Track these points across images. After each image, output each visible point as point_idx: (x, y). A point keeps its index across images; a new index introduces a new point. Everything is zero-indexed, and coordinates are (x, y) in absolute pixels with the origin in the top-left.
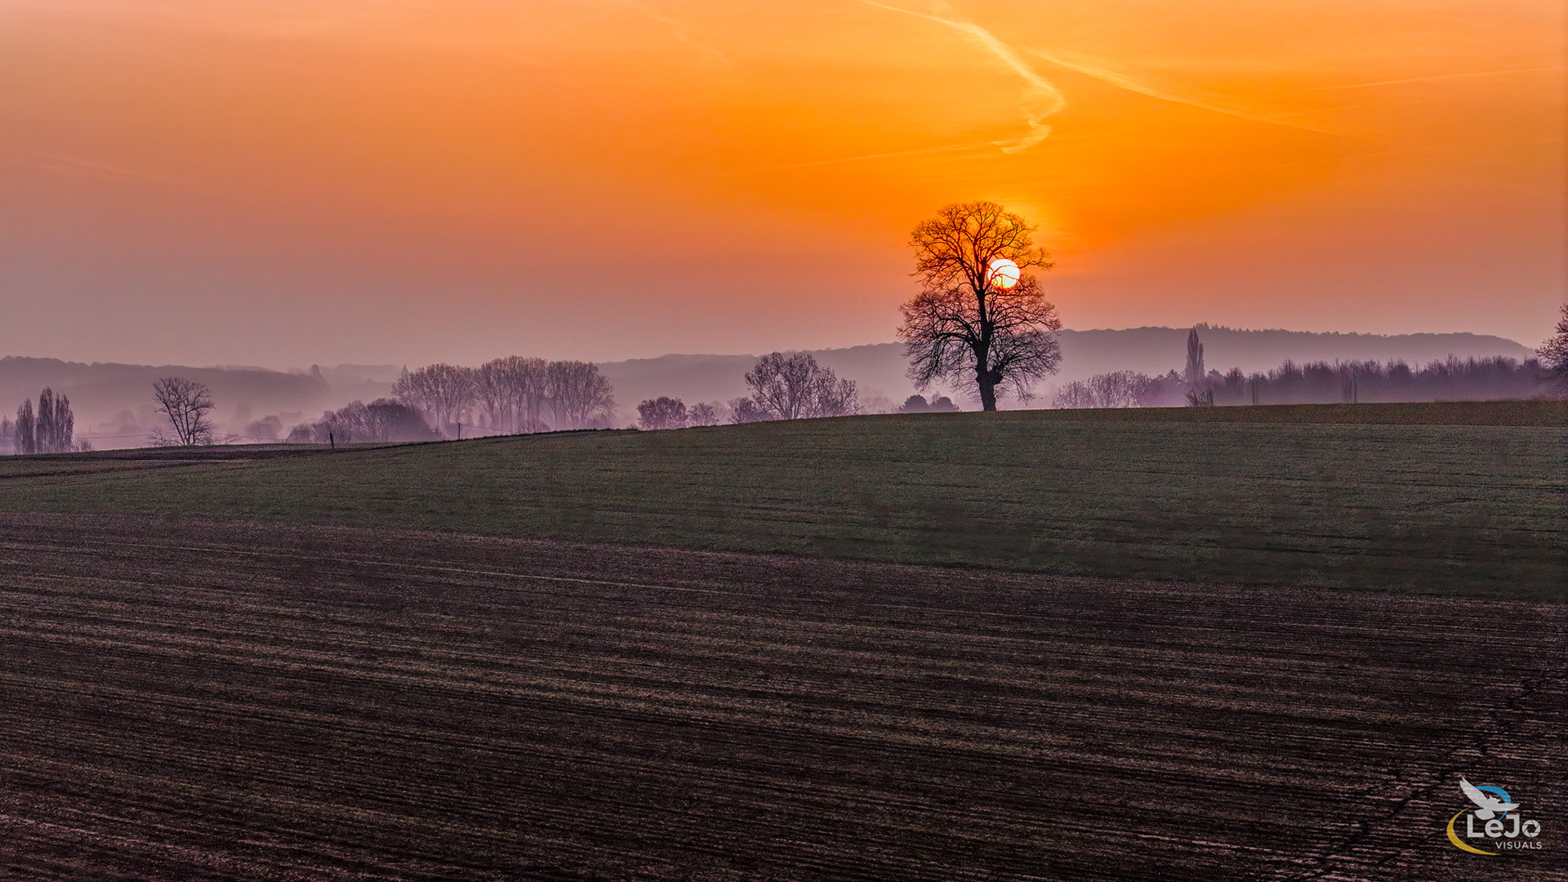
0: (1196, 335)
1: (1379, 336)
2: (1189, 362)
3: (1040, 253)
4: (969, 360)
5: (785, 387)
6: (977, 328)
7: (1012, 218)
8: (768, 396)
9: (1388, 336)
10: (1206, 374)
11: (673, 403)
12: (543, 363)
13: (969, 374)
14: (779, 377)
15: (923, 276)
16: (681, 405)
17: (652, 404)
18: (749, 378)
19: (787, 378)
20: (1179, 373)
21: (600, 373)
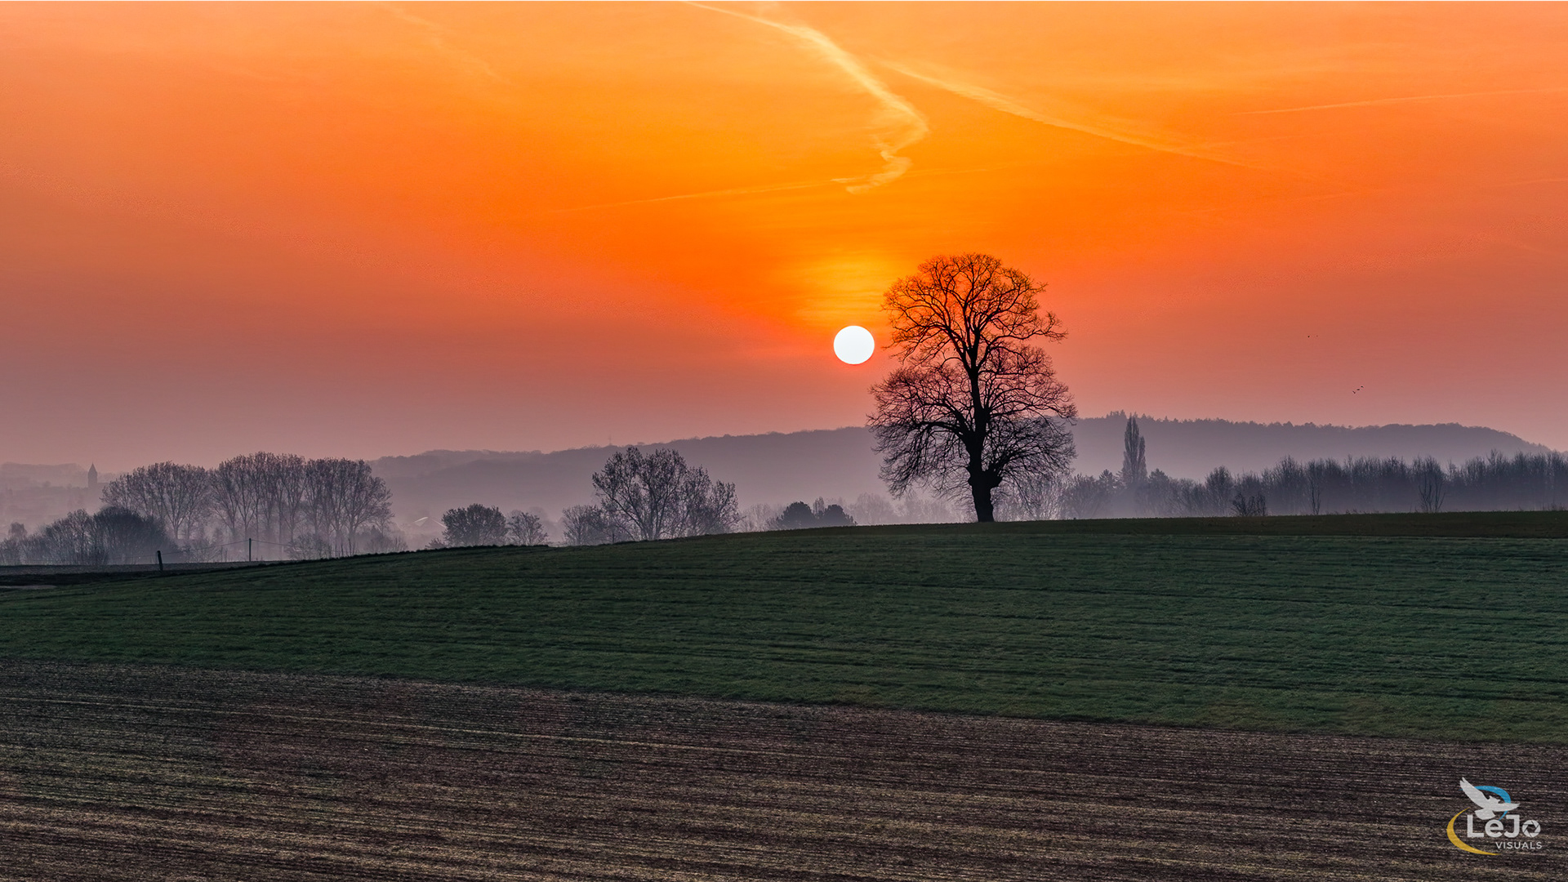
0: (1135, 426)
1: (1343, 428)
2: (1126, 462)
3: (1048, 319)
4: (960, 458)
5: (644, 493)
6: (969, 415)
7: (1013, 274)
8: (622, 503)
9: (1355, 427)
10: (1149, 475)
11: (488, 512)
12: (299, 461)
13: (959, 474)
14: (636, 480)
15: (899, 349)
16: (499, 515)
17: (462, 513)
18: (597, 481)
19: (646, 481)
20: (1114, 474)
21: (374, 475)
